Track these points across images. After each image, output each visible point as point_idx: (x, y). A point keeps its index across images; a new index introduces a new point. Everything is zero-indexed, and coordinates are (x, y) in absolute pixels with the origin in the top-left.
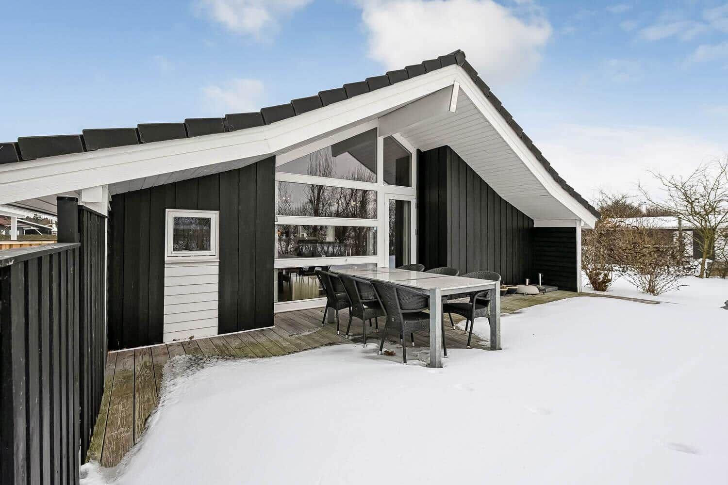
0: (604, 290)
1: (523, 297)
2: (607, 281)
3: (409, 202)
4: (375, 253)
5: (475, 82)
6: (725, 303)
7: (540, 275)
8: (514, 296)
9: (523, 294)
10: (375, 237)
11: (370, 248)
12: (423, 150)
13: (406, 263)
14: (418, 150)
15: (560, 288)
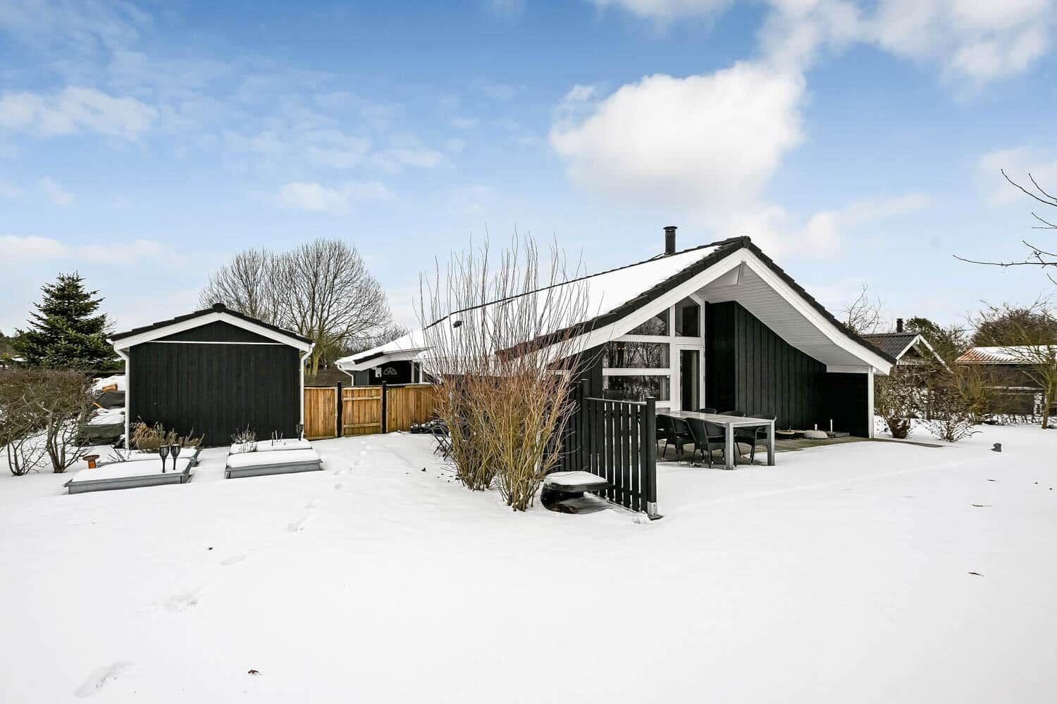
0: (903, 438)
1: (809, 441)
2: (905, 427)
3: (698, 352)
4: (668, 399)
5: (760, 258)
6: (994, 445)
7: (831, 421)
8: (801, 440)
9: (810, 438)
10: (668, 386)
11: (664, 394)
12: (711, 302)
13: (694, 406)
14: (707, 303)
15: (852, 435)
